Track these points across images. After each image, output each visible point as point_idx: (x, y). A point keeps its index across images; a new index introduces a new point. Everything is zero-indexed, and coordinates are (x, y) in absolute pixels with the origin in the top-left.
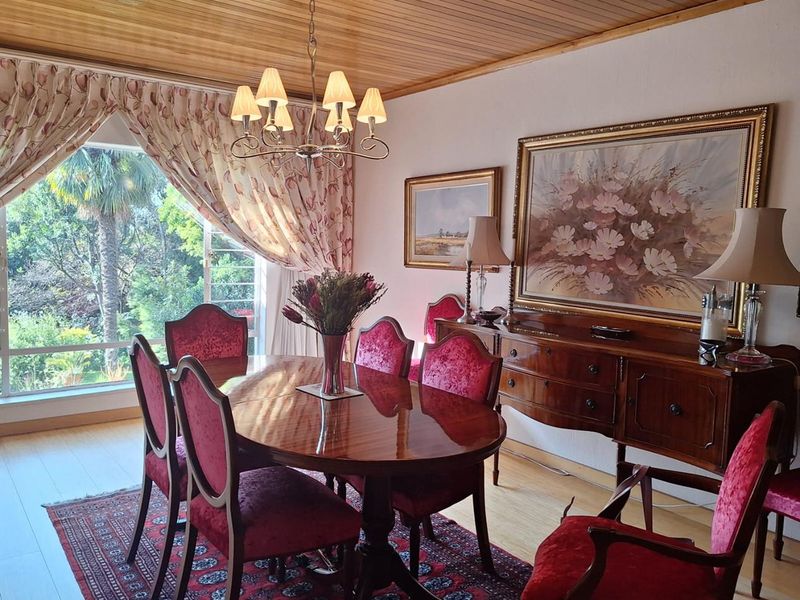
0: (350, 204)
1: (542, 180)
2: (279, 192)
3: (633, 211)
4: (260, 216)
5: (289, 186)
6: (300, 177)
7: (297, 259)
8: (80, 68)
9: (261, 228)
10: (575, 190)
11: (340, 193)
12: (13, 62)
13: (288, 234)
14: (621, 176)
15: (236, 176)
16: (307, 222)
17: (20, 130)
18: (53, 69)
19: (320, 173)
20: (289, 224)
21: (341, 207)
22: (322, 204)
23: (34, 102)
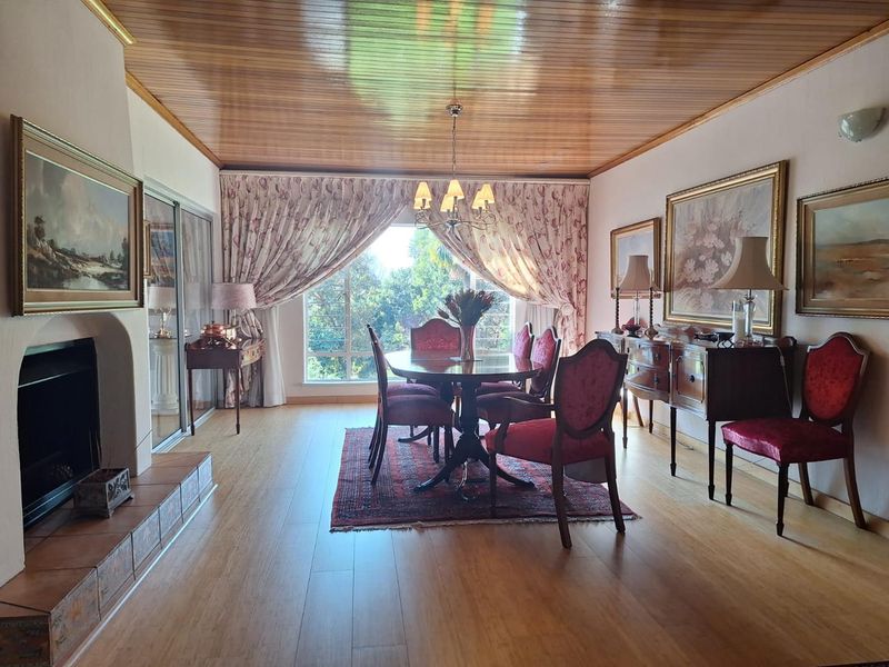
0: (583, 253)
1: (680, 226)
2: (522, 247)
3: (722, 245)
4: (507, 265)
5: (530, 243)
6: (539, 235)
7: (536, 295)
8: (388, 179)
9: (509, 274)
10: (694, 232)
11: (575, 244)
12: (351, 180)
13: (529, 278)
14: (717, 219)
15: (489, 239)
16: (545, 268)
17: (355, 220)
18: (373, 181)
19: (557, 231)
20: (530, 271)
21: (575, 256)
22: (558, 254)
23: (362, 203)
